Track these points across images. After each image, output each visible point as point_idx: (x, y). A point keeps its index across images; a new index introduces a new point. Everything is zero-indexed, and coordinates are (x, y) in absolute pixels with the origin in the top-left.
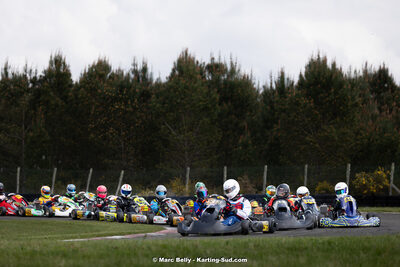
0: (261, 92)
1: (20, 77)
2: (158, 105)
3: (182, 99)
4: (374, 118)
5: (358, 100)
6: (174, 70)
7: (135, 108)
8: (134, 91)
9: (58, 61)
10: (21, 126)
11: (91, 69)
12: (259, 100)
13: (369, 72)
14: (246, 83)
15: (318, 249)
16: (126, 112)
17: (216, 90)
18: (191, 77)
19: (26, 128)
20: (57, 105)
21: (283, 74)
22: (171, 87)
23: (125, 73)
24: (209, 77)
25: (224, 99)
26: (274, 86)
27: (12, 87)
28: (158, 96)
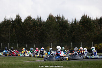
0: (70, 24)
1: (9, 21)
2: (44, 27)
3: (50, 26)
4: (99, 30)
5: (95, 26)
6: (48, 18)
7: (38, 28)
8: (38, 24)
9: (18, 16)
10: (9, 33)
11: (27, 18)
12: (69, 26)
13: (98, 19)
14: (66, 22)
15: (85, 64)
16: (36, 29)
17: (59, 23)
18: (52, 20)
20: (18, 28)
21: (76, 19)
22: (47, 23)
23: (35, 19)
24: (57, 20)
25: (61, 26)
26: (73, 22)
27: (7, 23)
28: (44, 25)
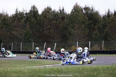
0: (102, 16)
1: (21, 13)
2: (67, 21)
3: (75, 19)
6: (72, 10)
7: (59, 22)
8: (59, 17)
9: (34, 7)
10: (22, 29)
11: (45, 9)
12: (101, 19)
14: (97, 13)
16: (57, 24)
17: (86, 16)
18: (78, 12)
19: (24, 29)
20: (34, 22)
21: (109, 10)
22: (71, 15)
23: (56, 11)
25: (90, 19)
26: (106, 15)
27: (19, 16)
28: (67, 18)
